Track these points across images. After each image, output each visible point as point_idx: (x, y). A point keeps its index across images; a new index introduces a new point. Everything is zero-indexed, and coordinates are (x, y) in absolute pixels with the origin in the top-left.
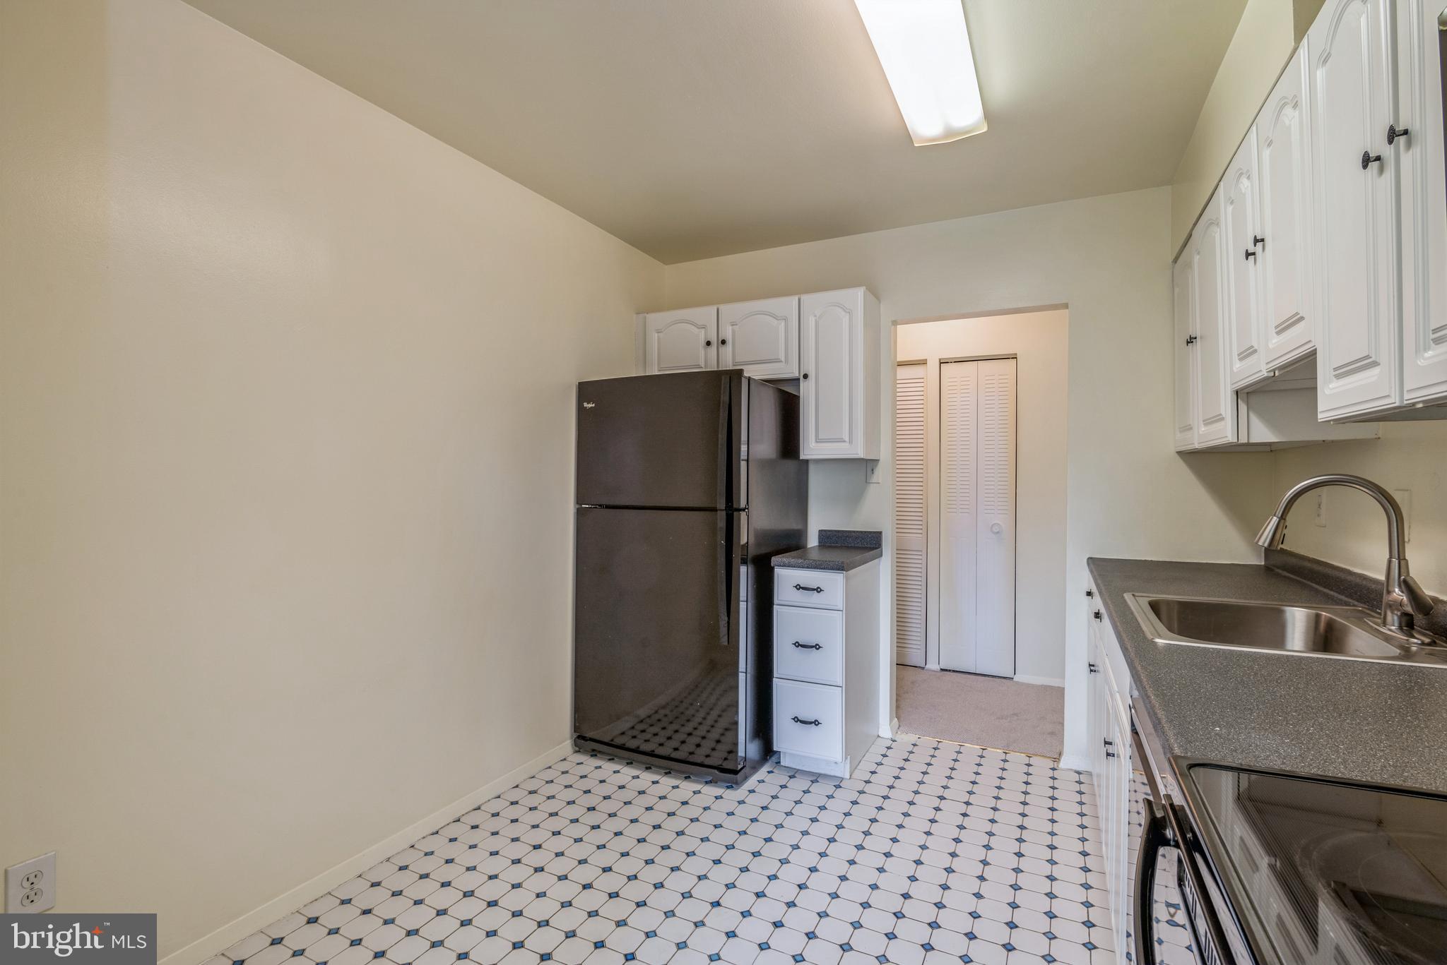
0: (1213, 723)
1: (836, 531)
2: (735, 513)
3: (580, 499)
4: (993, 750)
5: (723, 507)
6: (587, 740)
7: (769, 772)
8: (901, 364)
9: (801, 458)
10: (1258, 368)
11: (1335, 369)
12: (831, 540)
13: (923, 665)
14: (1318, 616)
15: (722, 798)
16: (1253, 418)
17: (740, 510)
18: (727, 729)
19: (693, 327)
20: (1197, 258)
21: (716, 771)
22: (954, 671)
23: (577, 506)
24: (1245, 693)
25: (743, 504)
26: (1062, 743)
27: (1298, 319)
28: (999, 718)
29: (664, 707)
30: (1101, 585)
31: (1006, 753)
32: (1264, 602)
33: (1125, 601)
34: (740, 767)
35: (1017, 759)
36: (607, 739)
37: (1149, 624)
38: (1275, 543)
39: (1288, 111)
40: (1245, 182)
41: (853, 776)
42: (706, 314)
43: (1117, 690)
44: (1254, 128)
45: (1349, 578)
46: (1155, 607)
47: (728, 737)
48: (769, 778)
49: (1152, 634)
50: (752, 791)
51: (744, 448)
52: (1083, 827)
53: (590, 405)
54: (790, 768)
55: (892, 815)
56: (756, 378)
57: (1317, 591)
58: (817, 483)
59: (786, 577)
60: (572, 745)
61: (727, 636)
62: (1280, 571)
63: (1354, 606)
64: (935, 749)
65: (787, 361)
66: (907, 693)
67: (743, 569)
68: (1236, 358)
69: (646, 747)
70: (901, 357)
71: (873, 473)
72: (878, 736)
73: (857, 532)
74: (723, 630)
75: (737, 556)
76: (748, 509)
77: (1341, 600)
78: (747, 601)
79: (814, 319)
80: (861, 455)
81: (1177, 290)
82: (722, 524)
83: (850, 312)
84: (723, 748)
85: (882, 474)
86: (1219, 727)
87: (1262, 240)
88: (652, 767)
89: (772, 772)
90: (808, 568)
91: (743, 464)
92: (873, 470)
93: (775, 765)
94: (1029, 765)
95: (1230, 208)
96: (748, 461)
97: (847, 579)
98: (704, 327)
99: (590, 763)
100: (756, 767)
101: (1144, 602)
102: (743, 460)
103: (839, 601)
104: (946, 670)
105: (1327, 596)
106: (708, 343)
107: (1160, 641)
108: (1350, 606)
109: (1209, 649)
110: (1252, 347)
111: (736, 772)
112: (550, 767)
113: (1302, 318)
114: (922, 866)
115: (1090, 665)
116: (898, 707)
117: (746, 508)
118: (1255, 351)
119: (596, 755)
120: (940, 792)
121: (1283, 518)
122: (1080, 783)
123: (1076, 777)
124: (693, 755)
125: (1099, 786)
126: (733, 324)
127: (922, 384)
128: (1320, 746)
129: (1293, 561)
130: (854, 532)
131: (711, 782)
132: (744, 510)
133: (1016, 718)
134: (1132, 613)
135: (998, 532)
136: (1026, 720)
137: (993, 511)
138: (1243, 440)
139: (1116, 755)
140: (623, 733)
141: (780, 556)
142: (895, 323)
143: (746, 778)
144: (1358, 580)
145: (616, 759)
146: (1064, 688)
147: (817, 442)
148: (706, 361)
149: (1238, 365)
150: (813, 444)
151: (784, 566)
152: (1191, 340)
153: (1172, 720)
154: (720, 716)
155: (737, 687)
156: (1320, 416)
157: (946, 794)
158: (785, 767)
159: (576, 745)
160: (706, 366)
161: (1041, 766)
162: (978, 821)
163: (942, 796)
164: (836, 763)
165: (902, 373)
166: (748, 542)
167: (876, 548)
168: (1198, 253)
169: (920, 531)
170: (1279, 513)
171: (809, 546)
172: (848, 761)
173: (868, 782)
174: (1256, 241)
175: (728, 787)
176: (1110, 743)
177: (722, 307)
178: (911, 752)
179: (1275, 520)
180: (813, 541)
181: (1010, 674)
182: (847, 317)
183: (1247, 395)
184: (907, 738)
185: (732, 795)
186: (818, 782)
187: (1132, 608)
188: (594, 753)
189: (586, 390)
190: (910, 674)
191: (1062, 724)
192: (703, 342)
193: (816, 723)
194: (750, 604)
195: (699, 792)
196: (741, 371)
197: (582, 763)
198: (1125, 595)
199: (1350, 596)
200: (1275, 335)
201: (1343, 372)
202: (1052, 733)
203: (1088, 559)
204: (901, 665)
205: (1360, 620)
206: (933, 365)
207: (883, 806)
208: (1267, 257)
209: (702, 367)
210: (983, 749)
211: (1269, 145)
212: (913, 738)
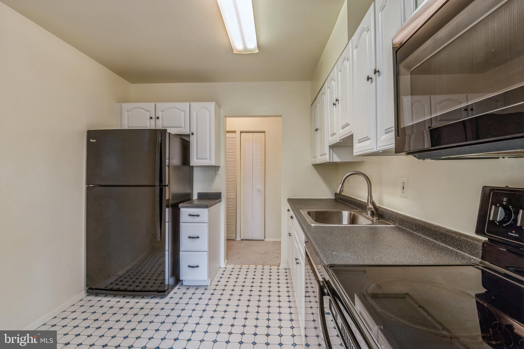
0: (332, 251)
1: (204, 193)
2: (164, 187)
3: (88, 183)
4: (259, 266)
5: (158, 185)
6: (93, 290)
7: (178, 289)
8: (228, 132)
9: (191, 165)
10: (336, 139)
11: (358, 140)
12: (202, 196)
13: (235, 239)
14: (351, 213)
15: (159, 303)
16: (334, 155)
17: (165, 186)
18: (160, 274)
19: (144, 111)
20: (318, 104)
21: (156, 293)
22: (245, 240)
23: (87, 186)
24: (339, 240)
25: (167, 184)
26: (280, 260)
27: (347, 125)
28: (260, 254)
29: (131, 270)
30: (293, 207)
31: (263, 266)
32: (337, 210)
33: (300, 212)
34: (166, 289)
35: (267, 267)
36: (103, 288)
37: (309, 220)
38: (341, 192)
39: (346, 61)
40: (333, 82)
41: (212, 284)
42: (151, 106)
43: (299, 241)
44: (336, 66)
45: (357, 201)
46: (309, 213)
47: (161, 278)
48: (178, 291)
49: (310, 223)
50: (171, 298)
51: (167, 161)
52: (288, 287)
53: (94, 141)
54: (187, 285)
55: (226, 296)
56: (173, 133)
57: (349, 206)
58: (197, 175)
59: (185, 212)
60: (86, 293)
61: (160, 238)
62: (339, 200)
63: (359, 209)
64: (240, 269)
65: (185, 128)
66: (230, 250)
67: (167, 210)
68: (330, 136)
69: (123, 288)
70: (228, 129)
71: (218, 171)
72: (220, 267)
73: (212, 193)
74: (159, 235)
75: (164, 204)
76: (169, 185)
77: (355, 208)
78: (169, 222)
79: (195, 112)
80: (214, 164)
81: (312, 114)
82: (158, 192)
83: (209, 111)
84: (158, 282)
85: (222, 172)
86: (334, 252)
87: (338, 100)
88: (126, 296)
89: (180, 288)
90: (194, 207)
91: (167, 168)
92: (218, 170)
93: (181, 285)
94: (270, 269)
95: (329, 90)
96: (169, 166)
97: (209, 211)
98: (149, 111)
99: (94, 299)
100: (173, 287)
101: (306, 212)
102: (167, 166)
103: (206, 220)
104: (243, 240)
105: (351, 207)
106: (151, 118)
107: (312, 225)
108: (357, 209)
109: (326, 226)
110: (335, 133)
111: (164, 291)
112: (74, 305)
113: (349, 125)
114: (238, 312)
115: (289, 234)
116: (227, 255)
117: (168, 185)
118: (335, 134)
119: (98, 295)
120: (242, 284)
121: (343, 184)
122: (286, 272)
123: (285, 271)
124: (145, 287)
125: (293, 273)
126: (162, 111)
127: (234, 140)
128: (361, 254)
129: (343, 197)
130: (211, 193)
131: (153, 297)
132: (167, 186)
133: (266, 253)
134: (303, 216)
135: (259, 191)
136: (269, 254)
137: (257, 184)
138: (331, 161)
139: (299, 263)
140: (112, 283)
141: (182, 203)
142: (226, 117)
143: (169, 293)
144: (359, 202)
145: (108, 295)
146: (281, 242)
147: (197, 159)
148: (149, 125)
149: (330, 138)
150: (196, 160)
151: (184, 207)
152: (317, 130)
153: (321, 252)
154: (157, 269)
155: (165, 256)
156: (354, 154)
157: (245, 284)
158: (185, 285)
159: (87, 292)
160: (150, 126)
161: (274, 268)
162: (256, 293)
163: (243, 285)
164: (205, 280)
165: (228, 135)
166: (169, 199)
167: (219, 199)
168: (319, 103)
169: (234, 192)
170: (342, 183)
171: (193, 199)
172: (210, 279)
173: (217, 285)
174: (337, 100)
175: (161, 298)
176: (297, 259)
177: (157, 104)
178: (232, 271)
179: (341, 185)
180: (195, 197)
181: (263, 239)
182: (208, 113)
183: (333, 147)
184: (230, 267)
185: (162, 302)
186: (198, 289)
187: (303, 214)
188: (97, 295)
189: (91, 134)
190: (231, 243)
191: (280, 254)
192: (149, 117)
193: (197, 266)
194: (170, 223)
195: (149, 302)
196: (166, 130)
197: (91, 300)
198: (300, 210)
199: (357, 207)
200: (341, 129)
201: (360, 141)
202: (277, 257)
203: (288, 199)
204: (228, 240)
205: (361, 213)
206: (238, 133)
207: (223, 293)
208: (339, 105)
209: (148, 128)
210: (256, 266)
211: (340, 71)
212: (232, 266)
